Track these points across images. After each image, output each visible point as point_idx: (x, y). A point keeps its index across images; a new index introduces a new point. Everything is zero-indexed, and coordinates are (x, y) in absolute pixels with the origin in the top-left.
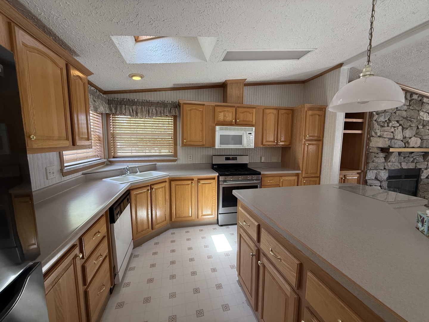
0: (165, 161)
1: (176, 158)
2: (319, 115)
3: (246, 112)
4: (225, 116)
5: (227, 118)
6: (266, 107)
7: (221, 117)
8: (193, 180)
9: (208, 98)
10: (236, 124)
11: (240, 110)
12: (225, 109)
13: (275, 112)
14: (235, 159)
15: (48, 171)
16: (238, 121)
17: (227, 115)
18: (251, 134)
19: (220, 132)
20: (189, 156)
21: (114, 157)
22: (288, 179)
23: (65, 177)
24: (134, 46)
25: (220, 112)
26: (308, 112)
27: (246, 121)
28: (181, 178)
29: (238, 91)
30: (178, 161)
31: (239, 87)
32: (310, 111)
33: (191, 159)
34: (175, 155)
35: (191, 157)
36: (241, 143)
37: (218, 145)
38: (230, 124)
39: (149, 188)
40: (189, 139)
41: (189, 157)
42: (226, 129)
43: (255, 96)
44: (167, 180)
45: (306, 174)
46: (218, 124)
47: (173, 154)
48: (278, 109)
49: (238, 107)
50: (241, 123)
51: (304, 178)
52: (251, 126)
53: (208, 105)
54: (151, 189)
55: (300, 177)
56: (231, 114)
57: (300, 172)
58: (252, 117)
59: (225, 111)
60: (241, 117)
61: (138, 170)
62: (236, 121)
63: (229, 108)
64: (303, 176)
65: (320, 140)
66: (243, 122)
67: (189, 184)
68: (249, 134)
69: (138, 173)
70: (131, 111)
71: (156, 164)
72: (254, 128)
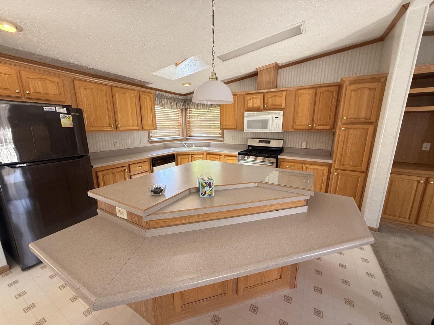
0: (215, 140)
1: (223, 139)
2: (370, 89)
3: (275, 96)
4: (254, 103)
5: (255, 104)
6: (298, 88)
7: (249, 104)
8: (221, 155)
9: (249, 87)
10: (264, 109)
11: (268, 96)
12: (254, 96)
13: (311, 91)
14: (269, 142)
15: (141, 140)
16: (265, 106)
17: (255, 102)
18: (278, 118)
19: (248, 117)
20: (232, 137)
21: (189, 136)
22: (314, 167)
23: (151, 144)
24: (176, 68)
25: (250, 99)
26: (348, 86)
27: (275, 105)
28: (214, 153)
29: (268, 76)
30: (224, 141)
31: (269, 73)
32: (352, 85)
33: (234, 140)
34: (223, 137)
35: (234, 139)
36: (266, 127)
37: (246, 129)
38: (258, 109)
39: (190, 156)
40: (224, 124)
41: (232, 139)
42: (253, 115)
43: (298, 76)
44: (205, 154)
45: (340, 165)
46: (247, 111)
47: (221, 135)
48: (315, 88)
49: (267, 92)
50: (269, 107)
51: (337, 169)
52: (280, 110)
53: (240, 95)
54: (192, 157)
55: (333, 169)
56: (259, 101)
57: (331, 162)
58: (281, 101)
59: (254, 98)
60: (270, 102)
61: (193, 145)
62: (264, 106)
63: (258, 95)
64: (336, 167)
65: (371, 123)
66: (271, 107)
67: (218, 158)
68: (276, 118)
69: (194, 147)
70: (195, 106)
71: (210, 142)
72: (282, 112)
